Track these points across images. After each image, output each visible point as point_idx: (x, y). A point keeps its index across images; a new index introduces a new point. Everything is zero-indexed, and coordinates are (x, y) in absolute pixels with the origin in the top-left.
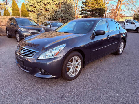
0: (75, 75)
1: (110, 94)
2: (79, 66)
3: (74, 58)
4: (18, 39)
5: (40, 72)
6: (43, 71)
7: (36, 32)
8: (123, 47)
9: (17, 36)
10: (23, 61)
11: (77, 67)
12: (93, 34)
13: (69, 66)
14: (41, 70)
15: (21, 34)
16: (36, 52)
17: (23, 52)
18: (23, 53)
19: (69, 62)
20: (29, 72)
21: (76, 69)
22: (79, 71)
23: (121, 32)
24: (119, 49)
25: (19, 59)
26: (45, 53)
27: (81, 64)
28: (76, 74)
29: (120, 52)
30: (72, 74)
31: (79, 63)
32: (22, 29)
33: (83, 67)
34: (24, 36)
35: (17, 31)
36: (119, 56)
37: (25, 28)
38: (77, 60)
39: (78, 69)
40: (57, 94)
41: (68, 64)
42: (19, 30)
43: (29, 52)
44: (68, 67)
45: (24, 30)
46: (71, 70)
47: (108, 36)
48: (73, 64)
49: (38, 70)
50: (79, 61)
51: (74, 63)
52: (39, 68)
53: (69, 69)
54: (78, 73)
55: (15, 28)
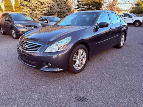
0: (80, 68)
1: (117, 83)
2: (84, 59)
3: (79, 51)
4: (14, 36)
5: (47, 66)
6: (50, 64)
7: (33, 27)
8: (124, 40)
9: (13, 32)
10: (28, 55)
11: (82, 60)
12: (97, 26)
13: (74, 58)
14: (47, 64)
15: (18, 30)
16: (41, 46)
17: (27, 46)
18: (27, 48)
19: (75, 55)
20: (35, 67)
21: (81, 62)
22: (84, 64)
23: (122, 25)
24: (120, 41)
25: (23, 54)
26: (51, 46)
27: (85, 57)
28: (82, 67)
29: (121, 45)
30: (78, 67)
31: (84, 56)
32: (18, 25)
33: (88, 60)
34: (21, 32)
35: (12, 28)
36: (120, 49)
37: (21, 24)
38: (82, 53)
39: (83, 62)
40: (65, 87)
41: (74, 57)
42: (14, 26)
43: (34, 46)
44: (74, 60)
45: (20, 25)
46: (77, 63)
47: (111, 28)
48: (78, 57)
49: (45, 63)
50: (84, 53)
51: (80, 56)
52: (45, 62)
53: (75, 62)
54: (83, 66)
55: (11, 24)
